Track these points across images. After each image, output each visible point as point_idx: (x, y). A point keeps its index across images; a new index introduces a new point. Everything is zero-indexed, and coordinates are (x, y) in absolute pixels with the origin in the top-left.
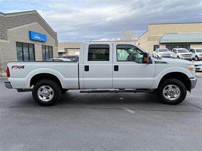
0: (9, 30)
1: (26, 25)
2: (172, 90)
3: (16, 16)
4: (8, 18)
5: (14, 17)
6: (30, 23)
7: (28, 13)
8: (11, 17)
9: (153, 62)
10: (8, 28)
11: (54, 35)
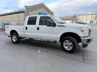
0: (30, 13)
1: (38, 10)
2: (68, 43)
3: (33, 7)
4: (30, 8)
5: (32, 7)
6: (39, 9)
7: (39, 5)
8: (31, 7)
9: (57, 26)
10: (30, 12)
11: (52, 14)
